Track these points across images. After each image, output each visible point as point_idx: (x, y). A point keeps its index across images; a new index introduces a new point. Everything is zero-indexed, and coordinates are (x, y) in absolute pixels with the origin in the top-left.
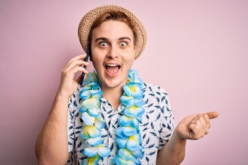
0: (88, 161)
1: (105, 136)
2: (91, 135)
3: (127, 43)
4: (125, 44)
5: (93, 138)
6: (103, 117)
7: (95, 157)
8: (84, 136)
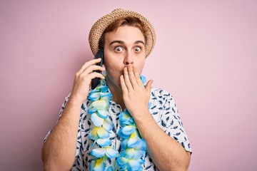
0: (96, 163)
1: (113, 138)
2: (100, 135)
3: (141, 48)
4: (138, 49)
5: (102, 138)
6: (111, 119)
7: (102, 158)
8: (93, 136)
